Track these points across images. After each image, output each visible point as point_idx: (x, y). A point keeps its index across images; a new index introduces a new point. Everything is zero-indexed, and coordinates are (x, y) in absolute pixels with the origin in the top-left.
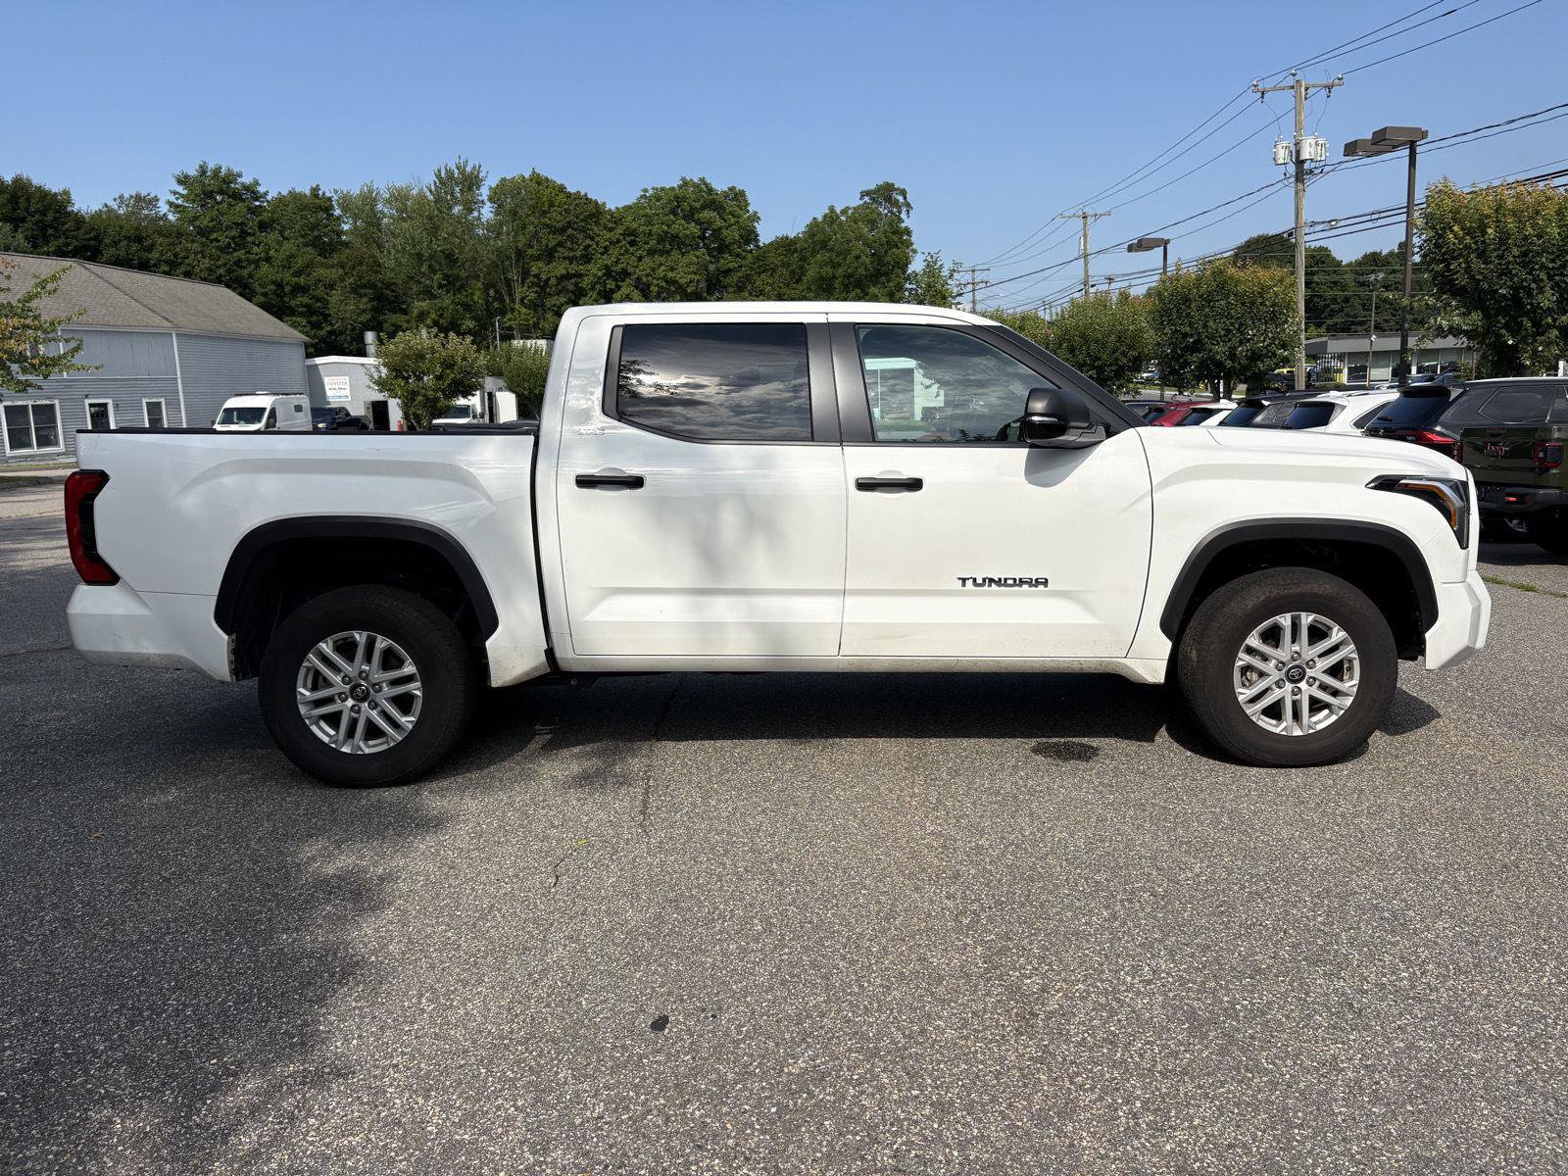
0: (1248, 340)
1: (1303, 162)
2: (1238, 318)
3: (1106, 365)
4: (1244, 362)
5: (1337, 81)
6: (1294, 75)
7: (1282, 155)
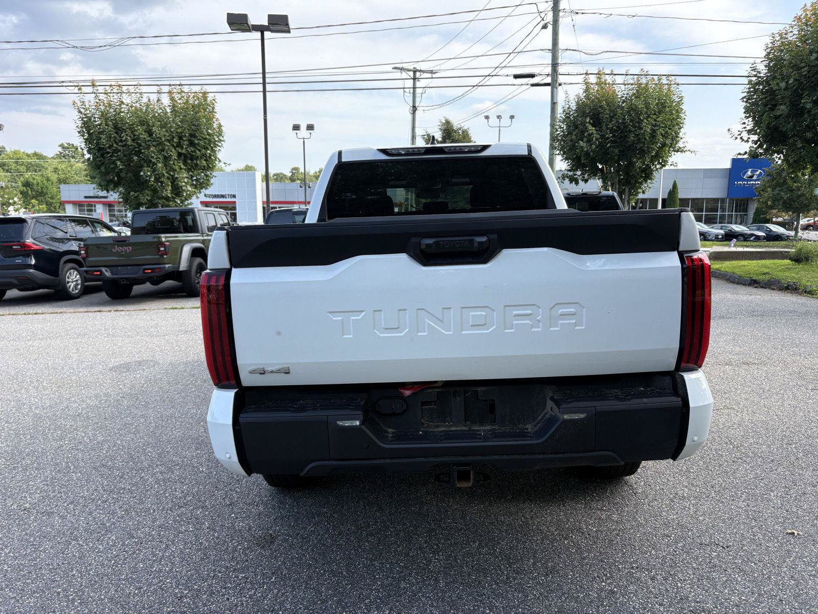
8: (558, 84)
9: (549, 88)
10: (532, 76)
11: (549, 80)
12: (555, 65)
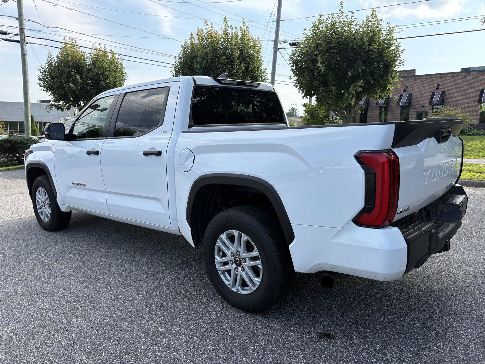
8: (25, 43)
9: (19, 44)
10: (5, 33)
11: (18, 38)
12: (22, 29)
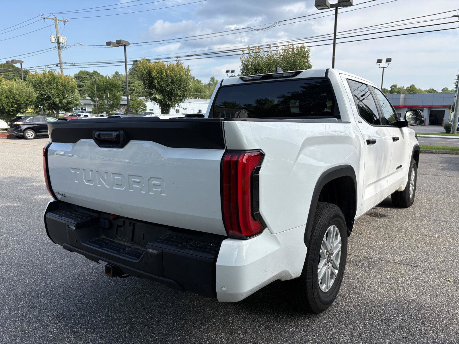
0: (66, 98)
1: (60, 43)
2: (61, 90)
3: (22, 103)
4: (65, 104)
5: (66, 20)
6: (54, 15)
7: (53, 40)
